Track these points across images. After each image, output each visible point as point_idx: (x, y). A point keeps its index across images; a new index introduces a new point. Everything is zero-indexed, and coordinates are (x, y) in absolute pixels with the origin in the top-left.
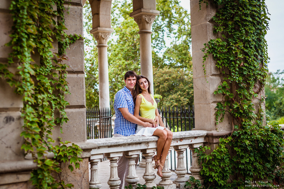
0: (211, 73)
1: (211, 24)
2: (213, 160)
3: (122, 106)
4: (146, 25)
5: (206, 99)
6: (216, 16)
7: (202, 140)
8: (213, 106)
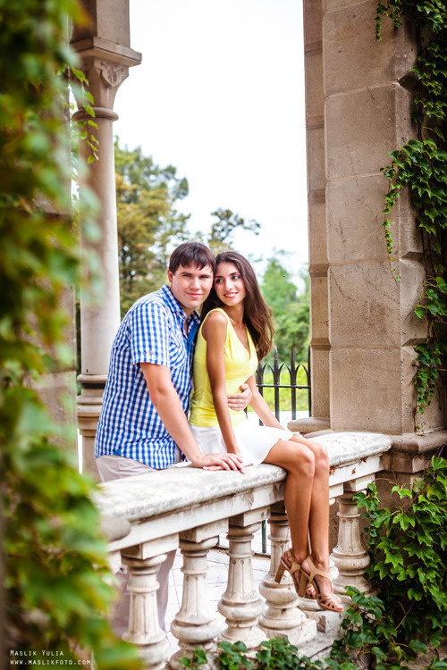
0: (404, 248)
1: (405, 92)
2: (418, 529)
3: (154, 357)
4: (102, 91)
5: (384, 331)
6: (419, 65)
7: (374, 466)
8: (407, 355)
